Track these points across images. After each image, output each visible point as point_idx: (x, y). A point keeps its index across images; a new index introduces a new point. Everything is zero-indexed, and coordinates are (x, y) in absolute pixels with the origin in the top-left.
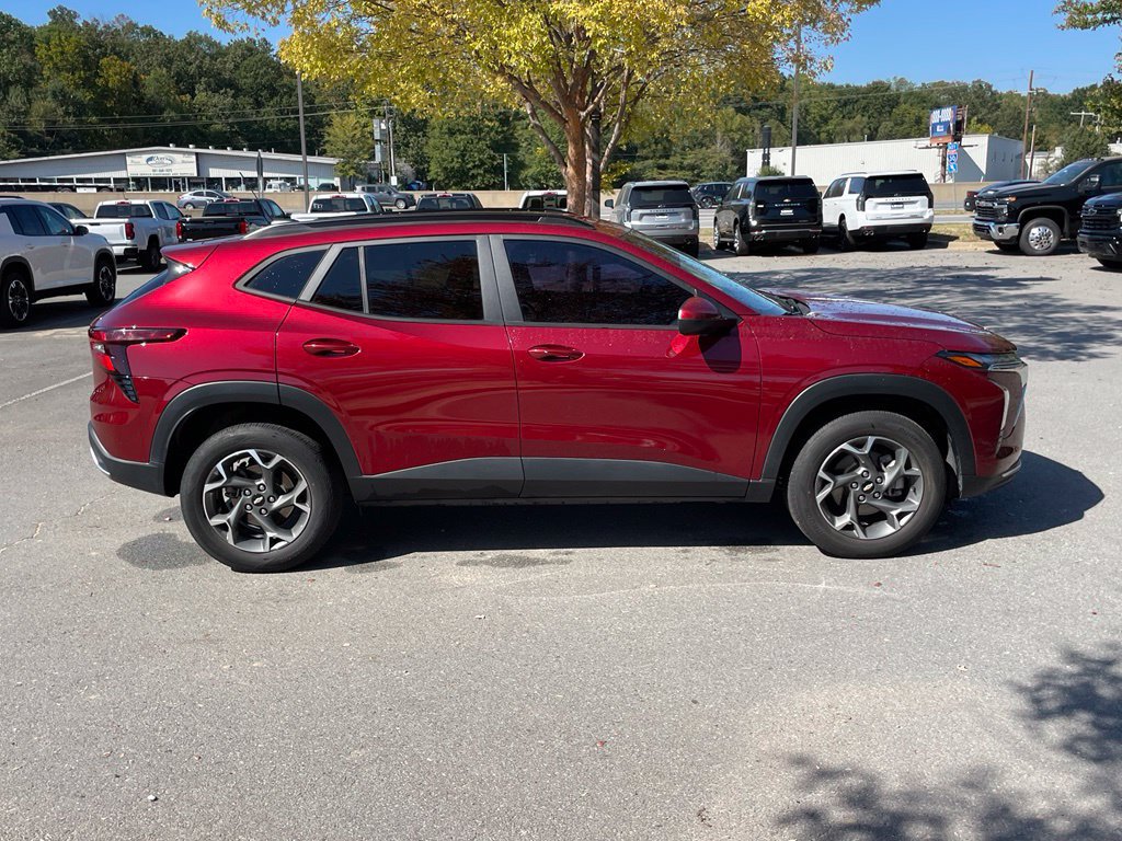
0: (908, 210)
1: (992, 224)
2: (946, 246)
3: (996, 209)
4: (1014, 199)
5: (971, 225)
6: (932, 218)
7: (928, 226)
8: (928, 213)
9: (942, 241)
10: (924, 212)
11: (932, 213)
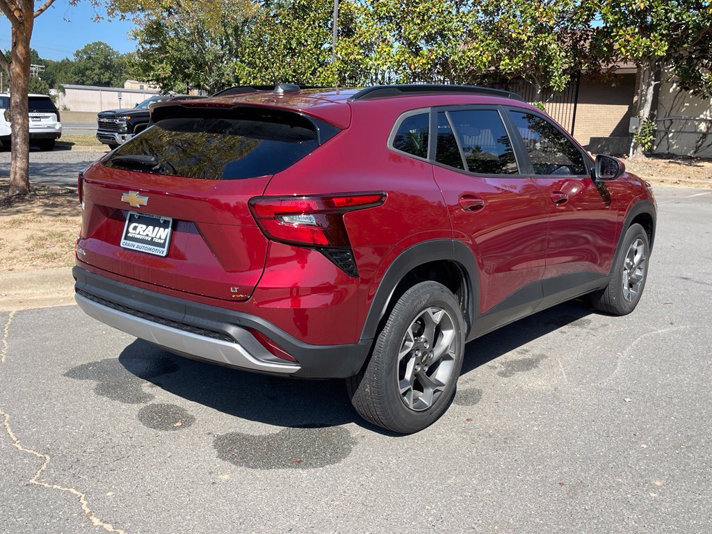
0: (44, 122)
1: (116, 134)
2: (70, 149)
3: (118, 124)
4: (129, 118)
5: (96, 134)
6: (61, 128)
7: (58, 135)
8: (58, 126)
9: (67, 146)
10: (55, 125)
11: (60, 125)
